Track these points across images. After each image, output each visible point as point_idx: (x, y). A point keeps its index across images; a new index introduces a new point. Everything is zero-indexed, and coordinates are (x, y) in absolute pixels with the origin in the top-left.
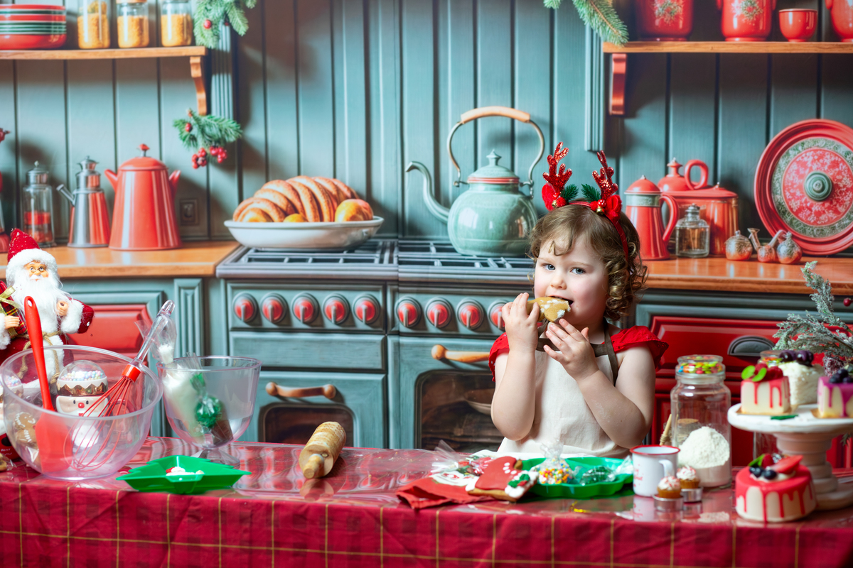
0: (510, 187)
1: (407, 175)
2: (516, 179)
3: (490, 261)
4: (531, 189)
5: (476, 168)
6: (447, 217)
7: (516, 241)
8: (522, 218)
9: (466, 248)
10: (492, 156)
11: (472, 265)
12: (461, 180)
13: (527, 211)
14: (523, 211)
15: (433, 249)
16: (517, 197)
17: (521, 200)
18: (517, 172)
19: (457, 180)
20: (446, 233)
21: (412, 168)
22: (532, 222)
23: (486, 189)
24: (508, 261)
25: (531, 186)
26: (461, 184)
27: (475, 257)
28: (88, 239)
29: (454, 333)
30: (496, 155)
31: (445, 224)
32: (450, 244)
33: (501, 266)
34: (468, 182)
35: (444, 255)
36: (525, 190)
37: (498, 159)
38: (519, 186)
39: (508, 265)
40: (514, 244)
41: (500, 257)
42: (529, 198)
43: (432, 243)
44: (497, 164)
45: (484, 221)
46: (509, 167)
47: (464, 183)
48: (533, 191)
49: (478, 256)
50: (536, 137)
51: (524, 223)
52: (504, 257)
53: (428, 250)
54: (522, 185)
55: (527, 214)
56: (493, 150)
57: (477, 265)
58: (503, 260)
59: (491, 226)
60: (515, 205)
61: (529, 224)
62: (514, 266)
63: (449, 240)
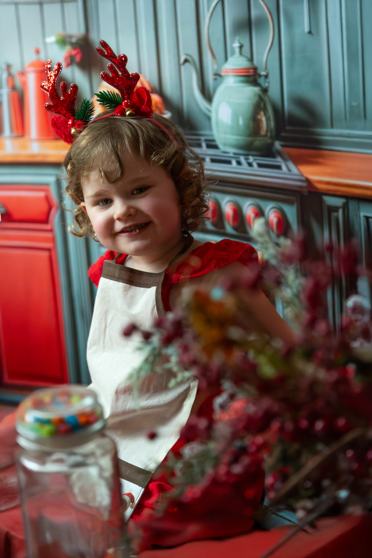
0: (251, 79)
1: (183, 68)
2: (255, 69)
3: (242, 159)
4: (267, 80)
5: (226, 59)
6: (210, 111)
7: (259, 138)
8: (262, 113)
9: (225, 145)
10: (236, 45)
11: (229, 162)
12: (218, 72)
13: (265, 105)
14: (262, 105)
15: (204, 145)
16: (257, 89)
17: (260, 93)
18: (255, 62)
19: (214, 72)
20: (210, 128)
21: (186, 61)
22: (269, 118)
23: (235, 82)
24: (255, 160)
25: (266, 77)
26: (218, 77)
27: (231, 155)
28: (12, 130)
29: (222, 231)
30: (240, 43)
31: (209, 118)
32: (214, 141)
33: (250, 165)
34: (222, 74)
35: (211, 151)
36: (261, 81)
37: (241, 47)
38: (257, 77)
39: (255, 165)
40: (258, 142)
41: (248, 155)
42: (265, 91)
43: (203, 138)
44: (241, 53)
45: (235, 116)
46: (249, 55)
47: (220, 76)
48: (268, 83)
49: (235, 154)
50: (267, 20)
51: (264, 119)
52: (253, 155)
53: (200, 146)
54: (260, 76)
55: (265, 110)
56: (237, 38)
57: (234, 163)
58: (251, 159)
59: (241, 122)
60: (257, 98)
61: (268, 119)
62: (260, 165)
63: (212, 136)
